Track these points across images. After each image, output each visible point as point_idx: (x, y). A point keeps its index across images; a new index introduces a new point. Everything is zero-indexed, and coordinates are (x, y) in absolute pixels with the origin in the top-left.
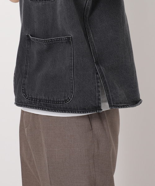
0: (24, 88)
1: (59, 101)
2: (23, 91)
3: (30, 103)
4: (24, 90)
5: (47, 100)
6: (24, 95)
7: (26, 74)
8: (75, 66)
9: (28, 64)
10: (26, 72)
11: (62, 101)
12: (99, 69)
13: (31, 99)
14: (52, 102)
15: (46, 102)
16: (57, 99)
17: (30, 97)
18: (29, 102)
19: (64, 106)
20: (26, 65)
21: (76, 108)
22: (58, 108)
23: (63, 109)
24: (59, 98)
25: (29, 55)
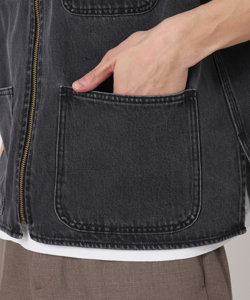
0: (61, 204)
1: (163, 226)
2: (60, 211)
3: (84, 236)
4: (62, 209)
5: (130, 228)
6: (63, 220)
7: (62, 175)
8: (203, 150)
9: (66, 152)
10: (62, 170)
11: (173, 226)
12: (247, 147)
13: (85, 227)
14: (145, 230)
15: (130, 231)
16: (157, 222)
17: (82, 223)
18: (81, 235)
19: (179, 235)
20: (59, 155)
21: (205, 234)
22: (163, 240)
23: (175, 240)
24: (162, 220)
25: (67, 132)
